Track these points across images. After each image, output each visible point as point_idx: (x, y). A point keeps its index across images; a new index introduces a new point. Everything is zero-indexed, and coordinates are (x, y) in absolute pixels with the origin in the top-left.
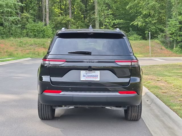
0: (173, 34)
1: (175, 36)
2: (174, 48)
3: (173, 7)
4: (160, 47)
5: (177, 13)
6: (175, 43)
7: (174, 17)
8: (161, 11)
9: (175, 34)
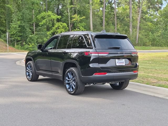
0: (14, 34)
1: (15, 36)
2: (16, 46)
3: (13, 14)
4: (5, 45)
5: (17, 19)
6: (16, 41)
7: (15, 21)
8: (2, 16)
9: (16, 35)
